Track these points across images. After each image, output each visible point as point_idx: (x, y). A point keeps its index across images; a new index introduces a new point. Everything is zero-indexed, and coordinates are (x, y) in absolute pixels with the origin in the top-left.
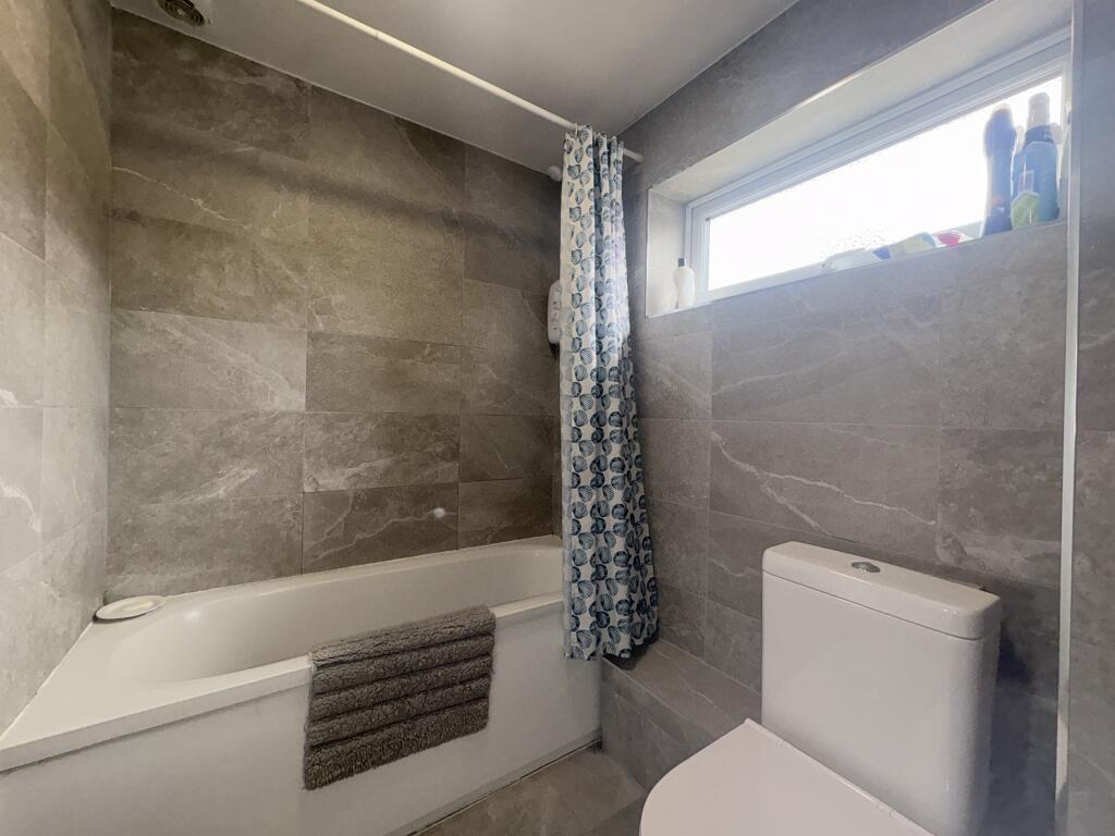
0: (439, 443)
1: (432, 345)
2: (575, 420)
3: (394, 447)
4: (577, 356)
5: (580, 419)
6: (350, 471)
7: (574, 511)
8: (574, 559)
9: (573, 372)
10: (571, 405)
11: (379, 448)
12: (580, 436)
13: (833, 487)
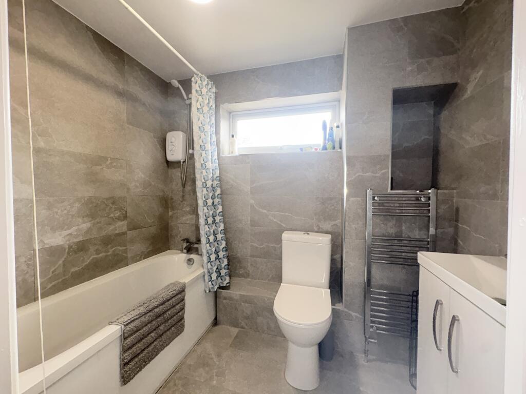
0: (116, 212)
1: (111, 159)
2: (205, 197)
3: (92, 216)
4: (204, 171)
5: (206, 197)
6: (65, 233)
7: (207, 234)
8: (208, 253)
9: (203, 178)
10: (202, 191)
11: (83, 217)
12: (207, 204)
13: (290, 214)
